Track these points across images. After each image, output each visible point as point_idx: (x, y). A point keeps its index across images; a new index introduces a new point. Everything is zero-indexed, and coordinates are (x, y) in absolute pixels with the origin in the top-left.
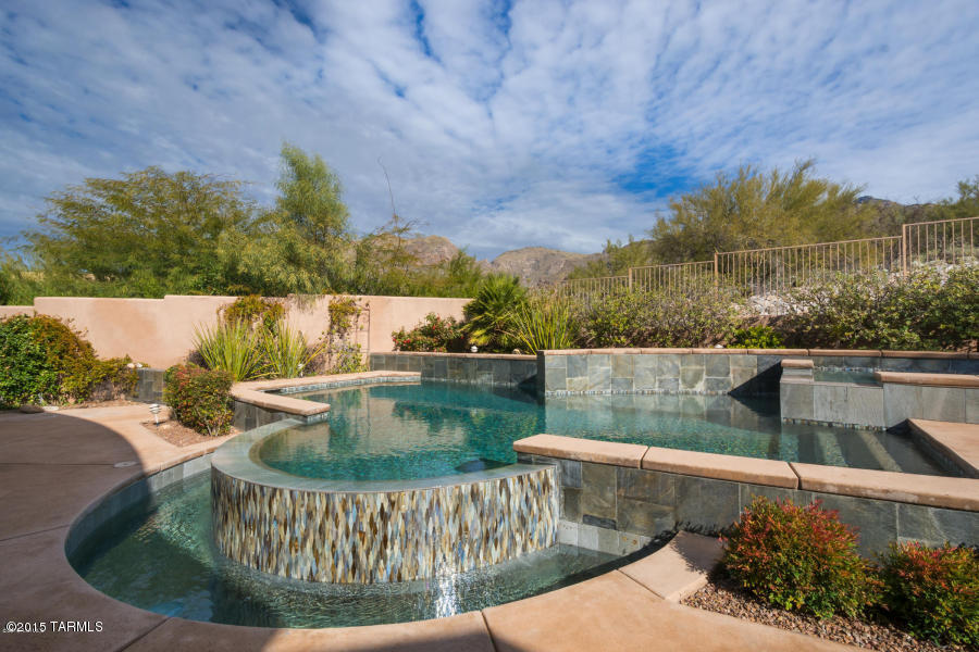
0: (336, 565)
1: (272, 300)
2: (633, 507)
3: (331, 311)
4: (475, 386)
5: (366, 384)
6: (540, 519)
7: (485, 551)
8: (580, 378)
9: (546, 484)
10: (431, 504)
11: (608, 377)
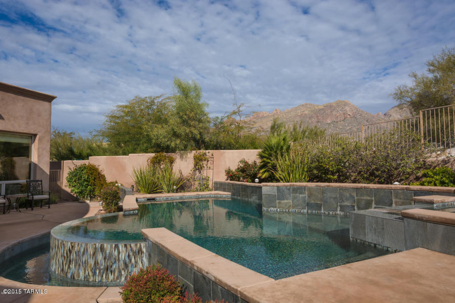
1: (169, 155)
3: (195, 159)
7: (106, 275)
8: (286, 201)
9: (140, 251)
10: (84, 249)
11: (305, 201)
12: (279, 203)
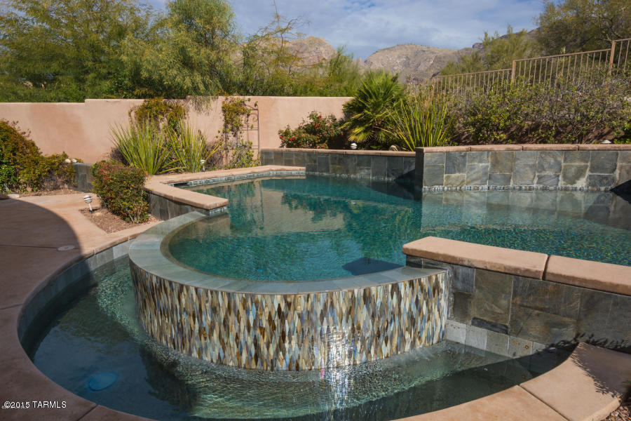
0: (240, 354)
1: (173, 102)
2: (530, 315)
3: (224, 111)
4: (355, 180)
5: (258, 177)
6: (429, 319)
7: (376, 348)
8: (457, 174)
9: (436, 288)
10: (325, 305)
11: (485, 174)
12: (448, 178)
